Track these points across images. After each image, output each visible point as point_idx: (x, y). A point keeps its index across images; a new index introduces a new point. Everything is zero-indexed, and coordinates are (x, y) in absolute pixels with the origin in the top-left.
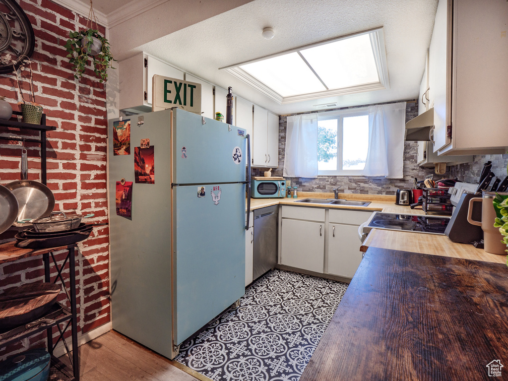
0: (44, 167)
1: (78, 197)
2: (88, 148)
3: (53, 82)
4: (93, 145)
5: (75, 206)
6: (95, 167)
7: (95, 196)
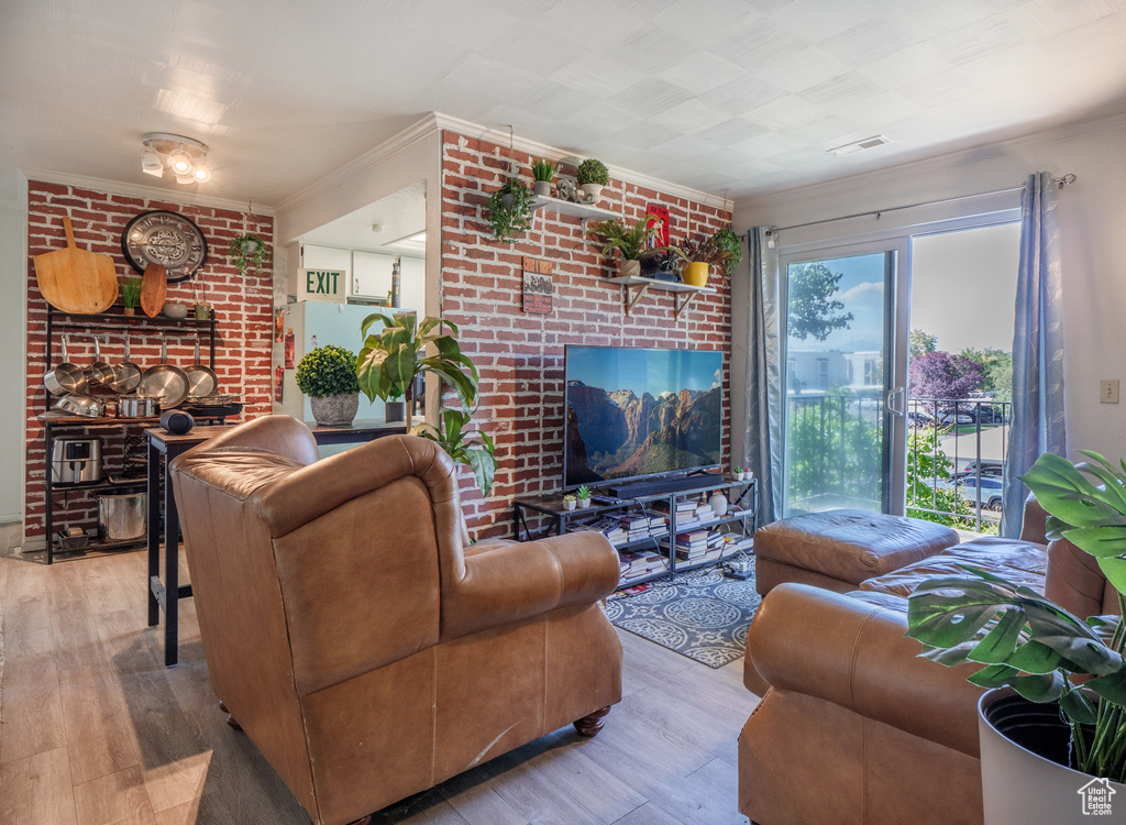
0: (212, 353)
1: (243, 382)
2: (254, 336)
3: (223, 279)
4: (258, 333)
5: (239, 390)
6: (260, 354)
7: (258, 382)
